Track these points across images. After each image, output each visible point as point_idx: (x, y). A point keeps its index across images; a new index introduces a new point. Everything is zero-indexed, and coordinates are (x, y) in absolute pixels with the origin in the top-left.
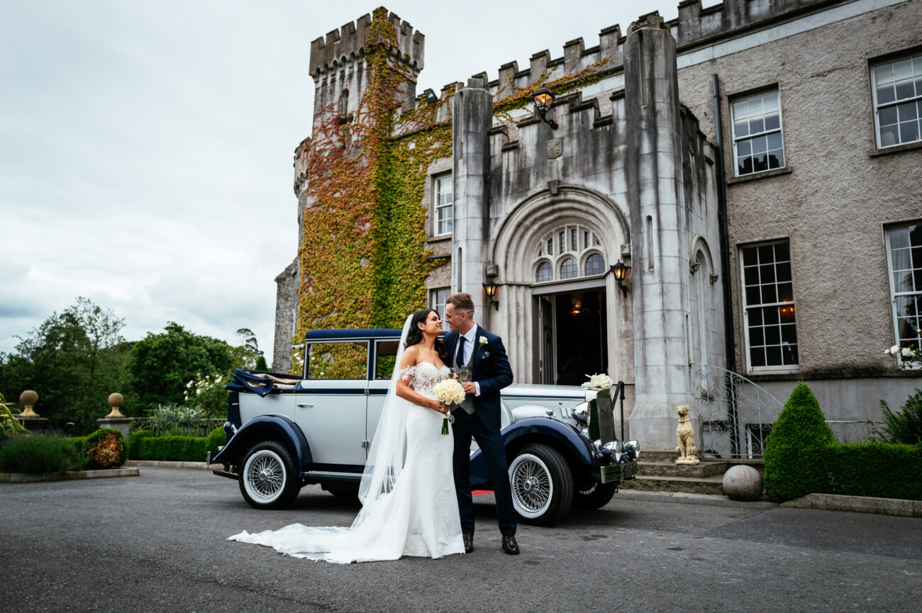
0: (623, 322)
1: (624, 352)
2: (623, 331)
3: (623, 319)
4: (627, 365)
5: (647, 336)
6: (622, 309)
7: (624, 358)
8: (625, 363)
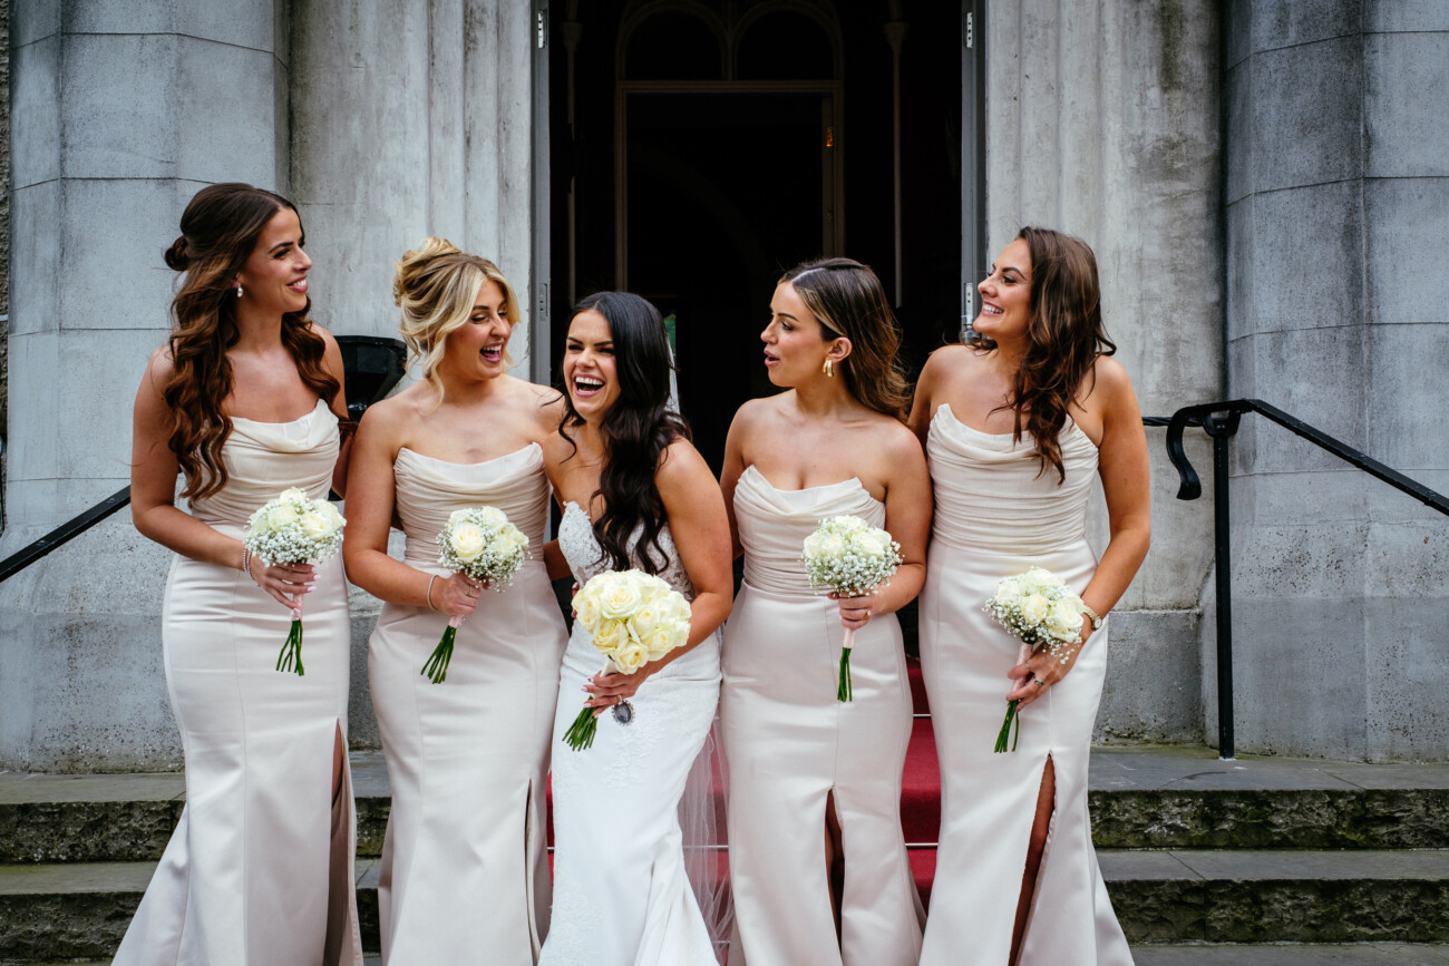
0: (1154, 94)
1: (1153, 250)
2: (1150, 140)
3: (1152, 75)
4: (1170, 323)
5: (1381, 164)
6: (1147, 24)
7: (1154, 286)
8: (1157, 308)
